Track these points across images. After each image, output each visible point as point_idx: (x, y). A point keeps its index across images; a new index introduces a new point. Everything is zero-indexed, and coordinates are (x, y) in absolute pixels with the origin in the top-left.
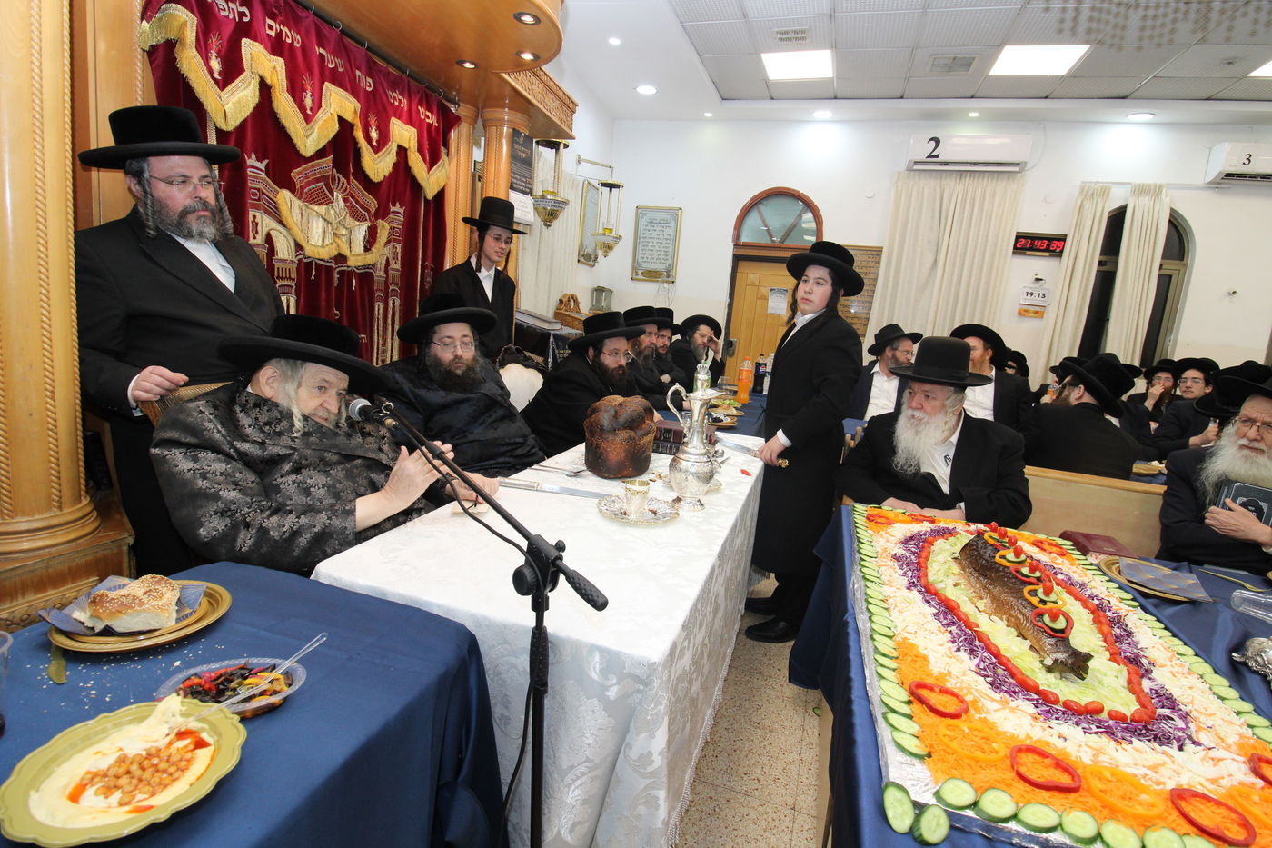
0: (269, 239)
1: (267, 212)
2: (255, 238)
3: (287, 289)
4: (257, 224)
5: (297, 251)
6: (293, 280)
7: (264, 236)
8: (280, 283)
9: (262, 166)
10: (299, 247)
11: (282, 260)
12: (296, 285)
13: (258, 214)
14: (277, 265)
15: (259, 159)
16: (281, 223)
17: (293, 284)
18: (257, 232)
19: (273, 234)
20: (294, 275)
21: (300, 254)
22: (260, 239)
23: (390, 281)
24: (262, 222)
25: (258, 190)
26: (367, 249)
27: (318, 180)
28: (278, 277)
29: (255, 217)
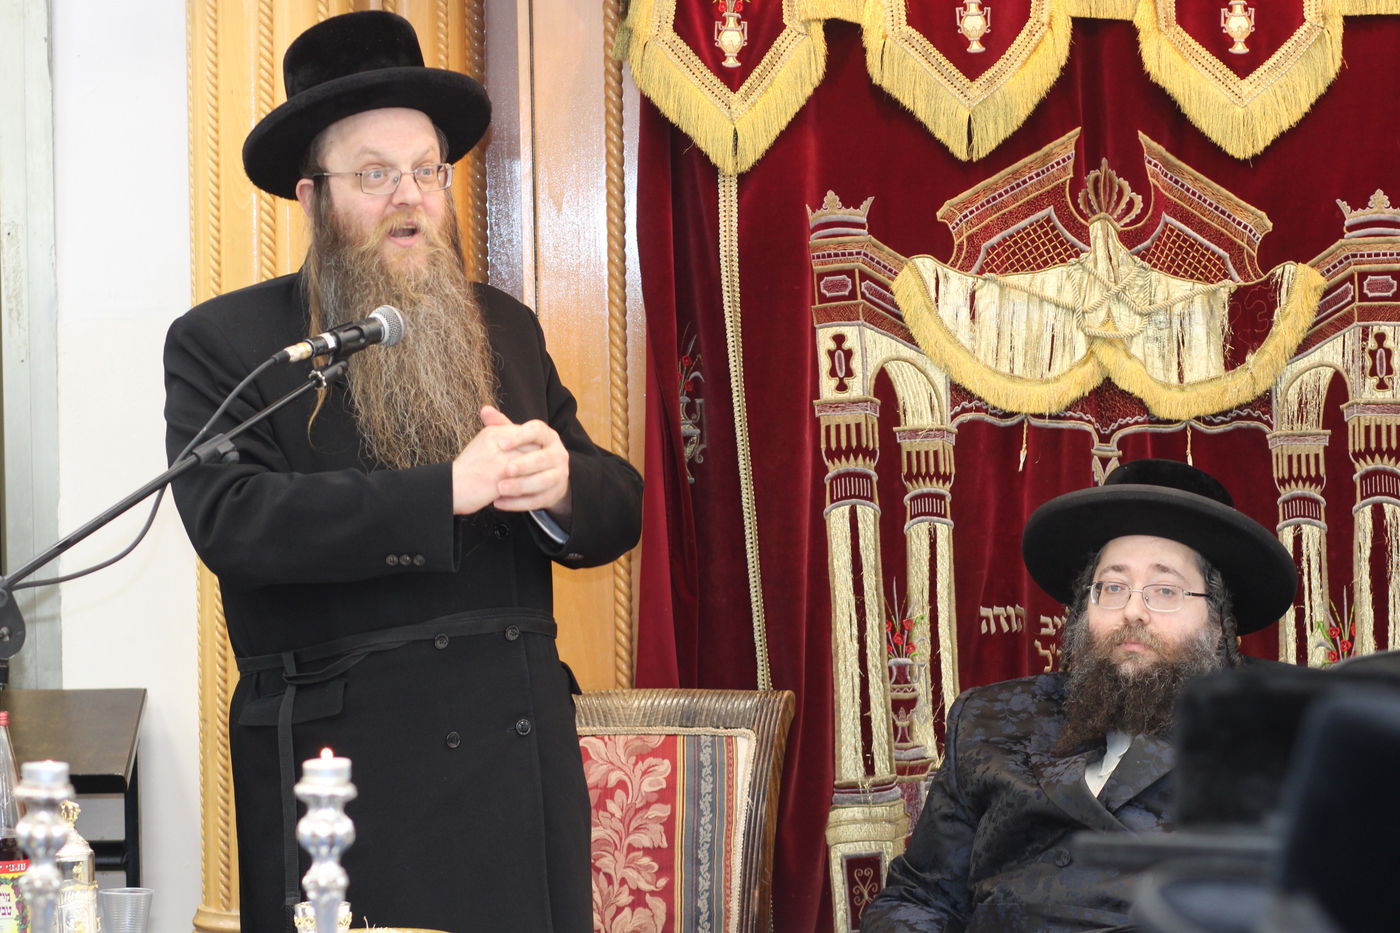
0: (884, 385)
1: (874, 320)
2: (842, 387)
3: (927, 505)
4: (849, 354)
5: (954, 403)
6: (946, 478)
7: (871, 384)
8: (915, 489)
9: (860, 214)
10: (959, 392)
11: (914, 433)
12: (952, 491)
13: (852, 333)
14: (907, 445)
15: (850, 200)
16: (910, 340)
17: (944, 489)
18: (849, 373)
19: (893, 370)
20: (948, 466)
21: (964, 410)
22: (859, 387)
23: (1355, 442)
24: (864, 350)
25: (850, 273)
26: (1234, 359)
27: (1034, 205)
28: (910, 477)
29: (839, 339)
